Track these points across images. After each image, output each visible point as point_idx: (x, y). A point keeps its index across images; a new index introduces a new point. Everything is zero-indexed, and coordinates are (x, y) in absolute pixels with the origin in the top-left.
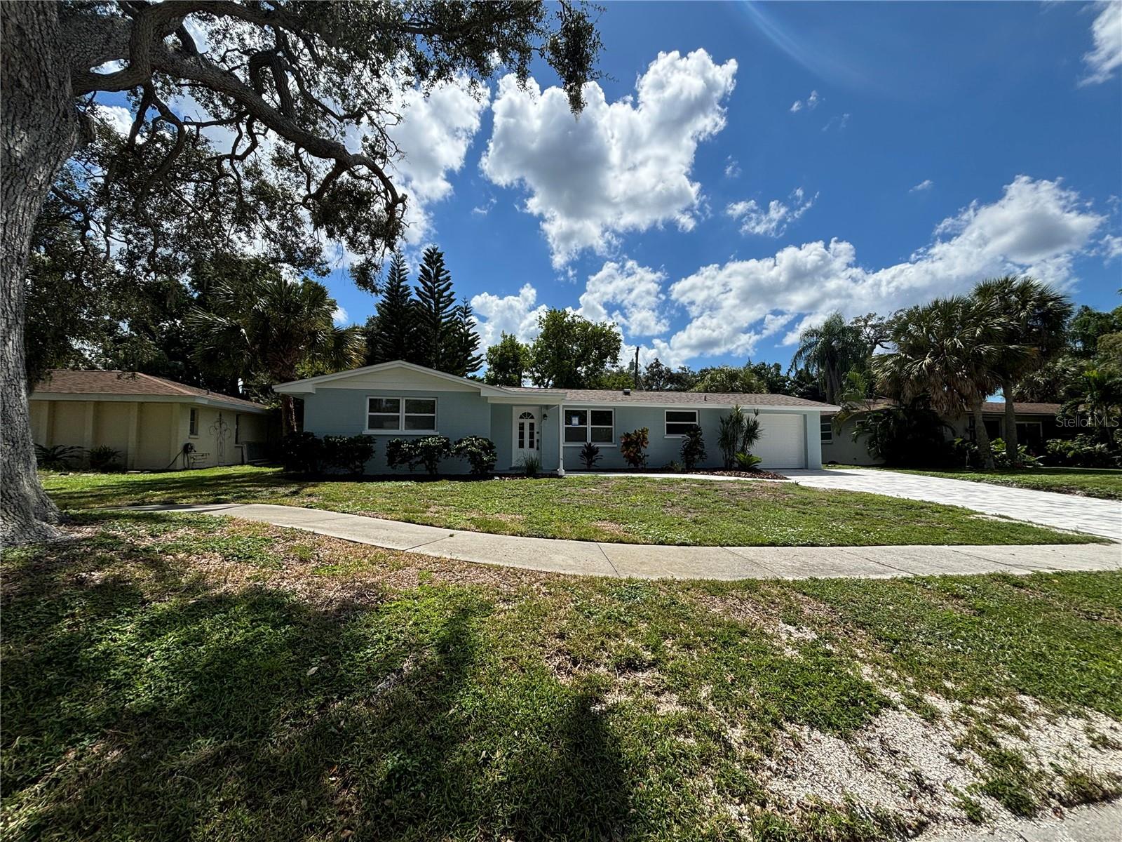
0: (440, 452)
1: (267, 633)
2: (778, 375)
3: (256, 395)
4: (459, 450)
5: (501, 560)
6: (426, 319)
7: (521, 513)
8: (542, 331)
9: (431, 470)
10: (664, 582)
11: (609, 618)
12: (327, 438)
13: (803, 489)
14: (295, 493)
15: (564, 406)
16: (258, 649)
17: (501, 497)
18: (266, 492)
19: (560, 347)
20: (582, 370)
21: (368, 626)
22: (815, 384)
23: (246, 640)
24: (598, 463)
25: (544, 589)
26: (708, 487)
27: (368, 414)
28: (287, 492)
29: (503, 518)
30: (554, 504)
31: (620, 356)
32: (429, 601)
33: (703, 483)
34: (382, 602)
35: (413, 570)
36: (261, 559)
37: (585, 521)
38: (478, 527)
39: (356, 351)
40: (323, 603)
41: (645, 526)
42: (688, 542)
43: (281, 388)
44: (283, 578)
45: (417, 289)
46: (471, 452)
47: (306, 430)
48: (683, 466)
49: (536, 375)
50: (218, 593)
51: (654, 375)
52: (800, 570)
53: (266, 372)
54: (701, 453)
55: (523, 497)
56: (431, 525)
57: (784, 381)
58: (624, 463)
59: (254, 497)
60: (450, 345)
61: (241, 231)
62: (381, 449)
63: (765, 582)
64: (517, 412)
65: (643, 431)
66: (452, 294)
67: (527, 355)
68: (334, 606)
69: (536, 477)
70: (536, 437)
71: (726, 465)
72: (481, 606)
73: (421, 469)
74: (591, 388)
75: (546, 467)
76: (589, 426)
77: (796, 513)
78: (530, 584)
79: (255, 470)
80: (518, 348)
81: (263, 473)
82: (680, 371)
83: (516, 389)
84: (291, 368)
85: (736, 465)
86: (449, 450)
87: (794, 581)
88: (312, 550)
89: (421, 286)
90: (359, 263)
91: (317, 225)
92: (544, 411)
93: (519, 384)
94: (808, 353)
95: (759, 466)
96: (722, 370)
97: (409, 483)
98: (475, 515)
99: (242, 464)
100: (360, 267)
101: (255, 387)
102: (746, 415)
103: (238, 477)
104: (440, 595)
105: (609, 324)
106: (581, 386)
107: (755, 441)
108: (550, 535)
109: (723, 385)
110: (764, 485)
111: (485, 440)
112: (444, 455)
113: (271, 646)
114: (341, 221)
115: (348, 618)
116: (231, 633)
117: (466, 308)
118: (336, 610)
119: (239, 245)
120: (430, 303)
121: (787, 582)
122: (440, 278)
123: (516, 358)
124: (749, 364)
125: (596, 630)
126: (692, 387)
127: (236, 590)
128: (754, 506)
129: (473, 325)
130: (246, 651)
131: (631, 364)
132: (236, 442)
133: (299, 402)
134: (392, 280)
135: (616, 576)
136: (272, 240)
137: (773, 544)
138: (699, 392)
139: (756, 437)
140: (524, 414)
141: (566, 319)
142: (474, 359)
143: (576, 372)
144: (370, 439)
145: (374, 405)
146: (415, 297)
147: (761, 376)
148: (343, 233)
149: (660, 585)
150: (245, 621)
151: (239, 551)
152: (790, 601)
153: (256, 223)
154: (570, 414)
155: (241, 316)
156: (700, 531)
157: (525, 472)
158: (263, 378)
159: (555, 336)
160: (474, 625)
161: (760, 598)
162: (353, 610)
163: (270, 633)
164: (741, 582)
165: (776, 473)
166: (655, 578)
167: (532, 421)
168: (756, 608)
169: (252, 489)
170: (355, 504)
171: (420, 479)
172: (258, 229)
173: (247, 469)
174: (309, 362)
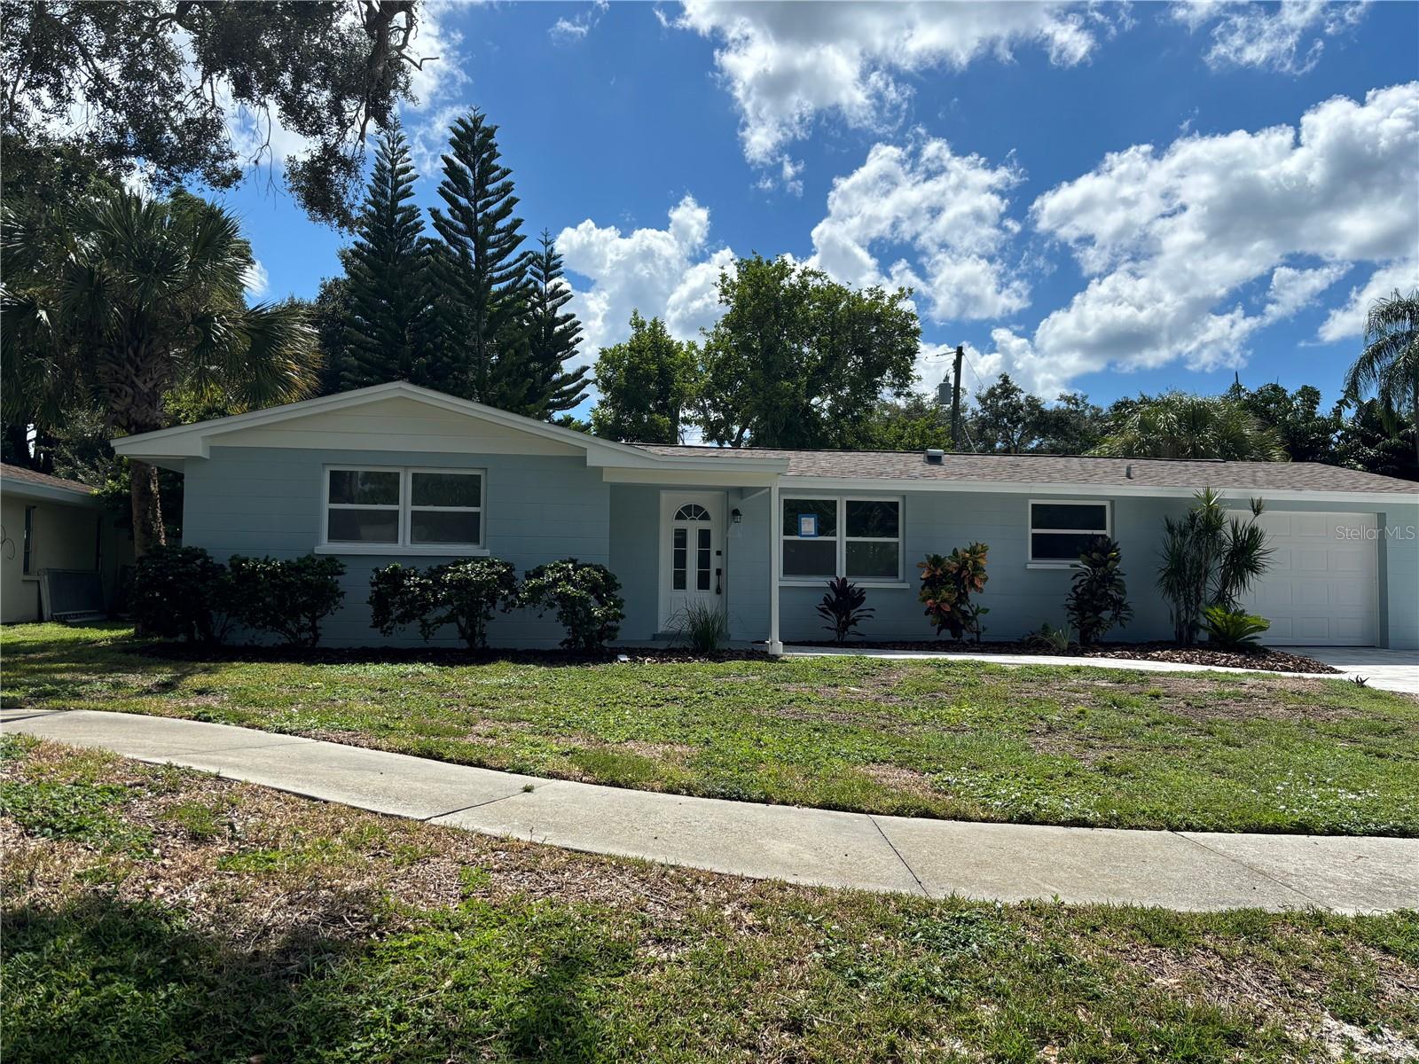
0: (492, 599)
1: (128, 998)
2: (1309, 415)
3: (68, 462)
4: (537, 591)
5: (645, 848)
6: (457, 285)
7: (684, 740)
8: (728, 310)
9: (471, 639)
10: (1036, 910)
11: (905, 989)
12: (236, 562)
13: (1377, 696)
14: (166, 687)
15: (782, 491)
16: (110, 1034)
17: (637, 703)
18: (100, 684)
19: (769, 350)
20: (822, 404)
21: (350, 989)
22: (1406, 437)
23: (84, 1013)
24: (863, 627)
25: (749, 918)
26: (1136, 687)
27: (327, 506)
28: (147, 683)
29: (648, 752)
30: (761, 722)
31: (918, 368)
32: (487, 936)
33: (1122, 678)
34: (381, 935)
35: (446, 865)
36: (106, 833)
37: (838, 763)
38: (588, 770)
39: (299, 359)
40: (247, 935)
41: (984, 777)
42: (1090, 817)
43: (128, 446)
44: (156, 877)
45: (435, 213)
46: (563, 597)
47: (187, 541)
48: (1071, 635)
49: (713, 416)
50: (17, 906)
51: (998, 415)
52: (1372, 892)
53: (94, 408)
54: (1118, 605)
55: (688, 703)
56: (481, 764)
57: (1326, 428)
58: (926, 627)
59: (77, 696)
60: (510, 344)
61: (39, 84)
62: (357, 589)
63: (1286, 919)
64: (669, 505)
65: (973, 551)
66: (517, 223)
67: (692, 369)
68: (274, 942)
69: (717, 656)
70: (715, 562)
71: (1179, 635)
72: (604, 951)
73: (448, 636)
74: (846, 448)
75: (737, 634)
76: (841, 538)
77: (1359, 756)
78: (718, 906)
79: (69, 633)
80: (670, 349)
81: (89, 642)
82: (1063, 405)
83: (668, 450)
84: (153, 399)
85: (1203, 636)
86: (514, 592)
87: (1359, 919)
88: (217, 813)
89: (444, 207)
90: (307, 158)
91: (210, 66)
92: (736, 503)
93: (671, 438)
94: (1389, 361)
95: (1262, 639)
96: (1168, 405)
97: (422, 668)
98: (579, 744)
99: (39, 620)
100: (310, 166)
101: (66, 443)
102: (1229, 514)
103: (32, 650)
104: (512, 922)
105: (890, 290)
106: (820, 444)
107: (1252, 579)
108: (756, 793)
109: (1173, 441)
110: (1278, 684)
111: (597, 568)
112: (500, 604)
113: (137, 1027)
114: (266, 56)
115: (307, 970)
116: (50, 996)
117: (550, 257)
118: (280, 952)
119: (36, 116)
120: (464, 245)
121: (1341, 919)
122: (490, 188)
123: (665, 376)
124: (1237, 388)
125: (878, 1016)
126: (1094, 445)
127: (55, 902)
128: (1252, 735)
129: (565, 297)
130: (85, 1036)
131: (944, 387)
132: (26, 570)
133: (173, 479)
134: (377, 193)
135: (918, 892)
136: (108, 104)
137: (1303, 829)
138: (1112, 456)
139: (1253, 568)
140: (687, 509)
141: (785, 282)
142: (567, 379)
143: (808, 408)
144: (332, 564)
145: (341, 485)
146: (430, 232)
147: (1268, 419)
148: (270, 86)
149: (1025, 916)
150: (80, 971)
151: (56, 815)
152: (1349, 965)
153: (73, 66)
154: (794, 510)
155: (37, 280)
156: (1118, 794)
157: (690, 645)
158: (86, 423)
159: (759, 321)
160: (592, 993)
161: (1274, 956)
162: (317, 951)
163: (134, 1000)
164: (1226, 916)
165: (1302, 655)
166: (1013, 900)
167: (704, 525)
168: (1264, 981)
169: (67, 676)
170: (303, 713)
171: (444, 657)
172: (78, 79)
173: (51, 632)
174: (192, 386)
